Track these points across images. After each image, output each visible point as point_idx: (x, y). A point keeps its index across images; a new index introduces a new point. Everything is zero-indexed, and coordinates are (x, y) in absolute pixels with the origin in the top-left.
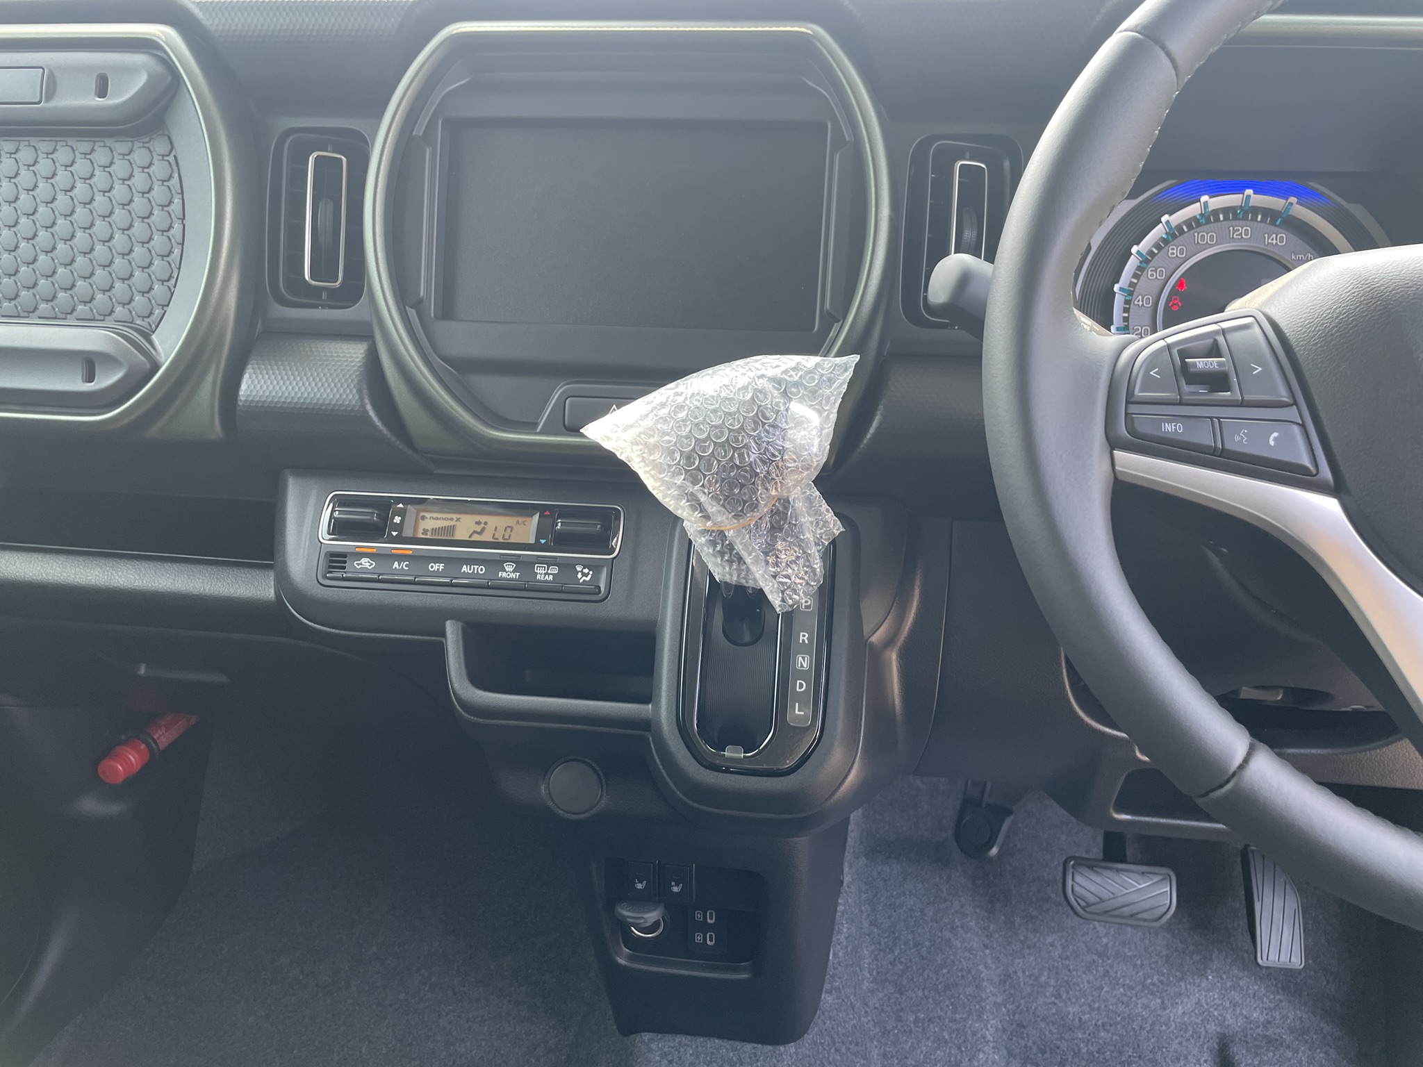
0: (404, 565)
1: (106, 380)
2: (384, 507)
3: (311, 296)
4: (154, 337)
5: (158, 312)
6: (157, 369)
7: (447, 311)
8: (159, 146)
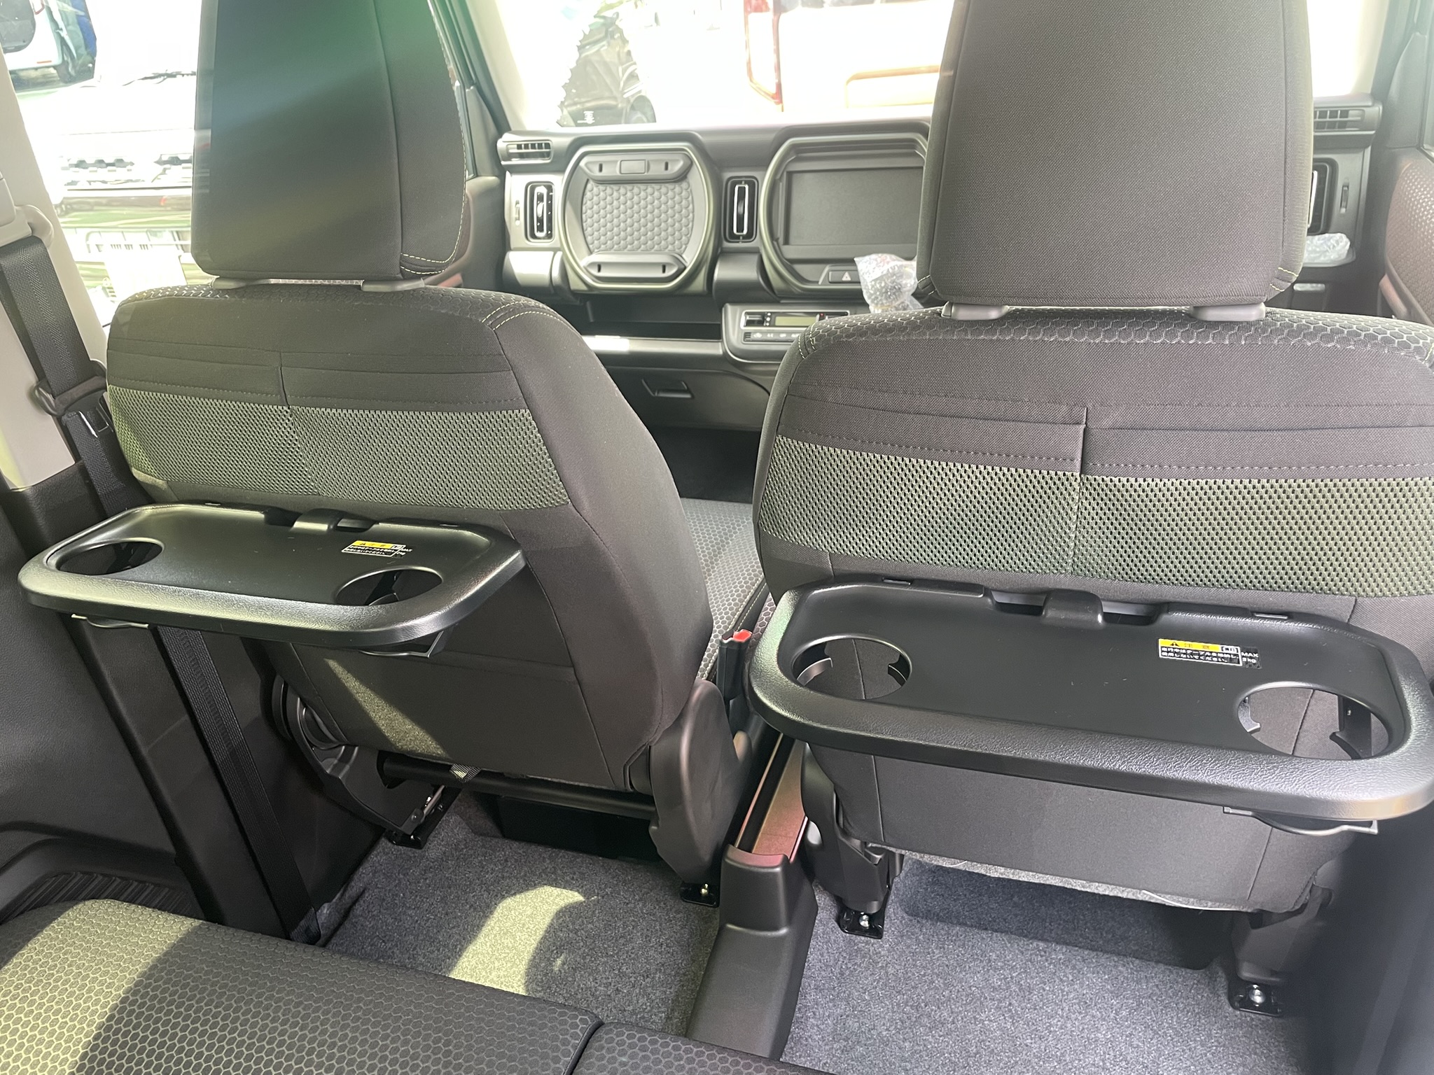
0: (772, 335)
1: (670, 272)
2: (764, 315)
3: (735, 238)
4: (684, 256)
5: (684, 246)
6: (685, 268)
7: (787, 242)
8: (684, 185)
